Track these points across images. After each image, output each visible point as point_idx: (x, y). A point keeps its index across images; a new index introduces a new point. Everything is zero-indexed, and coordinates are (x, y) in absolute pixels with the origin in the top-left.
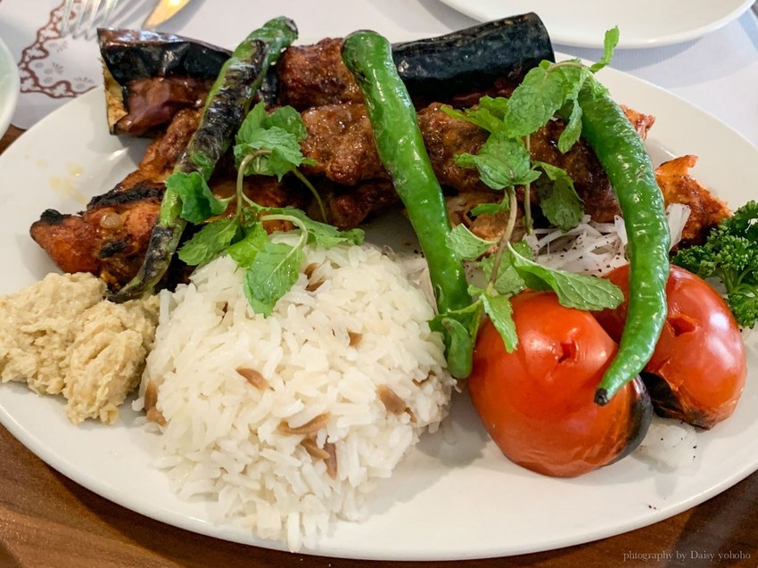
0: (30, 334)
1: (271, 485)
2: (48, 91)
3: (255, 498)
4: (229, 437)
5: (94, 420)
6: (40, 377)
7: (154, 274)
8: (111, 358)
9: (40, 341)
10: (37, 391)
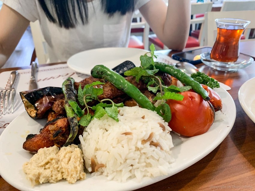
0: (42, 166)
1: (148, 161)
2: (3, 127)
3: (145, 168)
4: (129, 153)
5: (79, 180)
6: (54, 175)
7: (76, 130)
8: (76, 158)
9: (47, 166)
10: (54, 182)
